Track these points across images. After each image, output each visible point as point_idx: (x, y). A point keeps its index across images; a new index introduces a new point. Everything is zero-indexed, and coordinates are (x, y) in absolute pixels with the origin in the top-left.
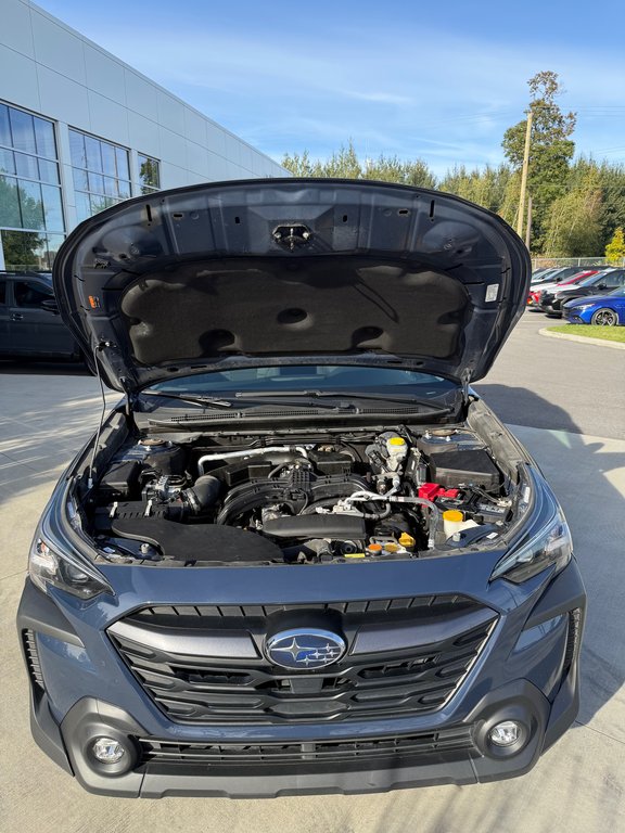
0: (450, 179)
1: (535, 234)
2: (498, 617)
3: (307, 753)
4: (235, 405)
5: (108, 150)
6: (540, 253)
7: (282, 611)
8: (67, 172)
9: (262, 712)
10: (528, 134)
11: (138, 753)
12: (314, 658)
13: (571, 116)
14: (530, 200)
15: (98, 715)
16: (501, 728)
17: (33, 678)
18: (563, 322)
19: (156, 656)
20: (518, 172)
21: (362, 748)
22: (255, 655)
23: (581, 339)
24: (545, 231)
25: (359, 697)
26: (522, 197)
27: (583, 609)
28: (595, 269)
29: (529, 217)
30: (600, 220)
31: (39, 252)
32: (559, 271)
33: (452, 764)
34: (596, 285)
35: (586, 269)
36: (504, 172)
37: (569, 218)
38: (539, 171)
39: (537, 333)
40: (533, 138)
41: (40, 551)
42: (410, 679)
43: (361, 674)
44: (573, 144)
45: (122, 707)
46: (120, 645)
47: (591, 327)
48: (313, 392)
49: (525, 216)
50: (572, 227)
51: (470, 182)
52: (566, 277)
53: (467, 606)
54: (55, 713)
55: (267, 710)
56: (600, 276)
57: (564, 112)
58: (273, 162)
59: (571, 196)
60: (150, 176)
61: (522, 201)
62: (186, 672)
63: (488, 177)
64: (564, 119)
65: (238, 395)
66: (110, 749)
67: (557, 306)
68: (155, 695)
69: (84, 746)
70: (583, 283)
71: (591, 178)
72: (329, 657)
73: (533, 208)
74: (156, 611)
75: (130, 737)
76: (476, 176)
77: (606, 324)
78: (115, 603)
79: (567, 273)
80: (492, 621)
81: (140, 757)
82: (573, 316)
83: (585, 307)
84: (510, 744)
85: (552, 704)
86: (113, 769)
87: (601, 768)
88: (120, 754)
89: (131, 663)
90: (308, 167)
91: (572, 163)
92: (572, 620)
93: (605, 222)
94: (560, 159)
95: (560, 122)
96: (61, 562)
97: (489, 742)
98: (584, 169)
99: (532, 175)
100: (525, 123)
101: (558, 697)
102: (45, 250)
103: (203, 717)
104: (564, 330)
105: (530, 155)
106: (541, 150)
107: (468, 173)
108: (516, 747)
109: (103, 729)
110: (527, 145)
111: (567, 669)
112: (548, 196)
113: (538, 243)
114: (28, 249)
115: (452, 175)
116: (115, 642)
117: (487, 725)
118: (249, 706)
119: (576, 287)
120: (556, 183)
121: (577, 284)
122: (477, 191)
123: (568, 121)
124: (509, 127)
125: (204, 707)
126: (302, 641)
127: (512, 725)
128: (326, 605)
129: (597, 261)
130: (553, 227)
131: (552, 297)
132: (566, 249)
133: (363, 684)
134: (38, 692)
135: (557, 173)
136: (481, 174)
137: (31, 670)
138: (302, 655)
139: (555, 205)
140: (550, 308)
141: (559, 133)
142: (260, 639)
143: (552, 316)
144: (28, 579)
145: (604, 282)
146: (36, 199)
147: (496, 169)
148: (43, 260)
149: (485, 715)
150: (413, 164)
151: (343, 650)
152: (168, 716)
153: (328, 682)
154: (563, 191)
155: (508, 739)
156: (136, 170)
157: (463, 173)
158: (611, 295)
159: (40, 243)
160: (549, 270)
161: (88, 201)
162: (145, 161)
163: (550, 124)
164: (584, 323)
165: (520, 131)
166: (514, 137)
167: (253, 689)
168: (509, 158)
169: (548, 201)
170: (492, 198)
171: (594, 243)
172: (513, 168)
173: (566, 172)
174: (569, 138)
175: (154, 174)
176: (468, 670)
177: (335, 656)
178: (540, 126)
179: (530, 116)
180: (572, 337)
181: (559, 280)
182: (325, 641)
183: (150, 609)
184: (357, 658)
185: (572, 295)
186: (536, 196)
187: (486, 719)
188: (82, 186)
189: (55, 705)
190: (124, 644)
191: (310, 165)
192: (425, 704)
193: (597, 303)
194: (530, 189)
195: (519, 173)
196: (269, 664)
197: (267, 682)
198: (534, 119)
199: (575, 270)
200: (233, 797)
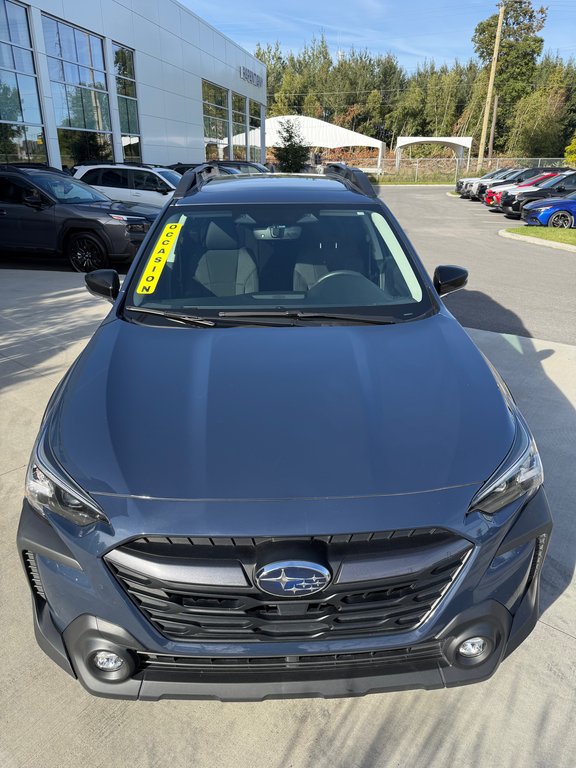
0: (420, 75)
1: (498, 133)
2: (473, 547)
3: (291, 663)
4: (219, 324)
5: (81, 37)
6: (502, 152)
7: (270, 542)
8: (42, 61)
9: (250, 631)
10: (499, 29)
11: (136, 663)
12: (301, 587)
13: (542, 11)
14: (496, 98)
15: (98, 631)
16: (468, 644)
17: (34, 590)
18: (522, 223)
19: (150, 582)
20: (486, 68)
21: (341, 659)
22: (245, 584)
23: (538, 241)
24: (508, 129)
25: (341, 618)
26: (489, 95)
27: (549, 534)
28: (555, 171)
29: (494, 115)
30: (563, 120)
31: (17, 141)
32: (520, 171)
33: (423, 672)
34: (555, 188)
35: (546, 170)
36: (472, 68)
37: (533, 117)
38: (507, 68)
39: (497, 234)
40: (503, 32)
41: (36, 477)
42: (389, 604)
43: (345, 600)
44: (542, 41)
45: (120, 625)
46: (117, 571)
47: (548, 229)
48: (294, 313)
49: (491, 114)
50: (534, 126)
51: (439, 78)
52: (527, 178)
53: (445, 537)
54: (58, 623)
55: (256, 630)
56: (560, 178)
57: (535, 7)
58: (245, 52)
59: (536, 95)
60: (124, 64)
61: (489, 99)
62: (180, 596)
63: (457, 73)
64: (535, 14)
65: (221, 314)
66: (109, 660)
67: (517, 207)
68: (151, 615)
69: (86, 657)
70: (543, 185)
71: (557, 77)
72: (314, 586)
73: (498, 106)
74: (150, 540)
75: (129, 650)
76: (444, 71)
77: (562, 226)
78: (111, 532)
79: (528, 174)
80: (467, 550)
81: (137, 666)
82: (532, 219)
83: (543, 209)
84: (476, 655)
85: (513, 616)
86: (114, 676)
87: (545, 656)
88: (119, 663)
89: (128, 587)
90: (280, 58)
91: (539, 60)
92: (538, 544)
93: (566, 122)
94: (528, 56)
95: (531, 17)
96: (57, 490)
97: (458, 654)
98: (550, 67)
99: (500, 72)
100: (496, 17)
101: (519, 610)
102: (23, 139)
103: (196, 635)
104: (523, 233)
105: (500, 51)
106: (511, 46)
107: (437, 69)
108: (481, 658)
109: (102, 644)
110: (497, 41)
111: (529, 583)
112: (514, 94)
113: (501, 141)
114: (6, 138)
115: (422, 70)
116: (112, 568)
117: (456, 641)
118: (239, 626)
119: (536, 189)
120: (523, 81)
121: (536, 185)
122: (445, 87)
123: (539, 16)
124: (480, 22)
125: (198, 627)
126: (290, 572)
127: (479, 641)
128: (312, 537)
129: (556, 161)
130: (516, 126)
131: (512, 198)
132: (528, 148)
133: (345, 609)
134: (40, 603)
135: (524, 70)
136: (449, 69)
137: (32, 584)
138: (289, 585)
139: (520, 104)
140: (510, 208)
141: (529, 28)
142: (250, 568)
143: (510, 216)
144: (25, 500)
145: (562, 185)
146: (12, 86)
147: (464, 64)
148: (22, 149)
149: (455, 632)
150: (383, 58)
151: (328, 579)
152: (163, 634)
153: (312, 606)
154: (529, 89)
155: (474, 651)
156: (111, 58)
157: (433, 68)
158: (569, 197)
159: (18, 132)
160: (511, 170)
161: (63, 91)
162: (117, 48)
163: (521, 19)
164: (541, 225)
165: (491, 26)
166: (485, 30)
167: (243, 613)
168: (478, 54)
169: (514, 100)
170: (459, 95)
171: (553, 144)
172: (481, 64)
173: (533, 69)
174: (539, 34)
175: (128, 63)
176: (443, 594)
177: (321, 586)
178: (511, 21)
179: (502, 9)
180: (530, 239)
181: (520, 181)
182: (311, 573)
183: (145, 539)
184: (341, 587)
185: (531, 197)
186: (502, 93)
187: (456, 636)
188: (57, 76)
189: (56, 614)
190: (120, 570)
191: (282, 56)
192: (402, 625)
193: (555, 205)
194: (497, 86)
195: (488, 69)
196: (257, 592)
197: (257, 606)
198: (506, 13)
199: (535, 171)
200: (224, 700)
